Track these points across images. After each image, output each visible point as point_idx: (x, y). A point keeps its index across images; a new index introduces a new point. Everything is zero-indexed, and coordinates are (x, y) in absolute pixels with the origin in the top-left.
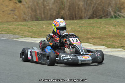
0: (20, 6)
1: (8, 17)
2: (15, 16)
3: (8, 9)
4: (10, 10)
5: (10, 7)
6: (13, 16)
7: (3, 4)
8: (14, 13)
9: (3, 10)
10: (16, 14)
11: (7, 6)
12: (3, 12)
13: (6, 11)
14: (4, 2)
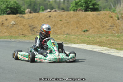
0: (119, 22)
1: (107, 32)
2: (113, 31)
3: (107, 24)
4: (110, 25)
5: (109, 23)
6: (112, 31)
7: (103, 20)
8: (113, 29)
9: (103, 26)
10: (114, 29)
11: (106, 22)
12: (103, 27)
13: (106, 26)
14: (105, 19)
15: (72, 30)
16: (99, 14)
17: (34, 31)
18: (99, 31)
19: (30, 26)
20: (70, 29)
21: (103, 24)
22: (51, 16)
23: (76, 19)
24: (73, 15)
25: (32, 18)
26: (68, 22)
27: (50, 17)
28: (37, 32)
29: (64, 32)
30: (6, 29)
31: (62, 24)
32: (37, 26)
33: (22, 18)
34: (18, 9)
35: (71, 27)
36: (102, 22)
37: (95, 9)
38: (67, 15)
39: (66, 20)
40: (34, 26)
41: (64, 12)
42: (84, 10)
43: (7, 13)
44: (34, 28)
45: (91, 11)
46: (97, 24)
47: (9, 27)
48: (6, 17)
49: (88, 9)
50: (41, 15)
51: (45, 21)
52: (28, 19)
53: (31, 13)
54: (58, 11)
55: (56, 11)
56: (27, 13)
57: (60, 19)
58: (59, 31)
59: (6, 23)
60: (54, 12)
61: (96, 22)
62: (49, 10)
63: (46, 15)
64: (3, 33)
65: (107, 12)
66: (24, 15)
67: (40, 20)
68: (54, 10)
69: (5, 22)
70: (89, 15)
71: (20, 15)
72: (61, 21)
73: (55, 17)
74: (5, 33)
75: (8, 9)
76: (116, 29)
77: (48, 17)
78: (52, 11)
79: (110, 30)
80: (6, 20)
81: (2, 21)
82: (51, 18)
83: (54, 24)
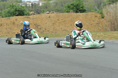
15: (68, 27)
16: (87, 15)
17: (38, 28)
18: (88, 28)
19: (35, 25)
20: (66, 26)
21: (91, 22)
22: (51, 16)
23: (70, 18)
24: (68, 16)
25: (36, 18)
26: (64, 21)
27: (49, 17)
28: (40, 29)
29: (62, 29)
30: (16, 27)
31: (59, 23)
32: (40, 24)
33: (28, 19)
34: (24, 12)
35: (67, 25)
36: (90, 21)
37: (83, 11)
38: (63, 15)
39: (62, 20)
40: (38, 25)
41: (60, 14)
42: (75, 12)
43: (16, 15)
44: (38, 26)
45: (81, 12)
46: (87, 22)
47: (19, 26)
48: (16, 18)
49: (78, 11)
50: (42, 16)
51: (46, 20)
52: (33, 19)
53: (34, 14)
54: (56, 13)
55: (53, 13)
56: (31, 15)
57: (58, 19)
58: (58, 28)
59: (16, 23)
60: (52, 13)
61: (85, 21)
62: (48, 12)
63: (47, 16)
64: (15, 30)
65: (93, 13)
66: (29, 16)
67: (42, 19)
68: (52, 12)
69: (16, 21)
70: (80, 16)
71: (27, 16)
72: (58, 20)
73: (54, 18)
74: (16, 30)
75: (17, 12)
76: (101, 26)
77: (48, 18)
78: (50, 13)
79: (97, 26)
80: (16, 20)
81: (13, 21)
82: (51, 18)
83: (53, 23)
